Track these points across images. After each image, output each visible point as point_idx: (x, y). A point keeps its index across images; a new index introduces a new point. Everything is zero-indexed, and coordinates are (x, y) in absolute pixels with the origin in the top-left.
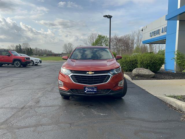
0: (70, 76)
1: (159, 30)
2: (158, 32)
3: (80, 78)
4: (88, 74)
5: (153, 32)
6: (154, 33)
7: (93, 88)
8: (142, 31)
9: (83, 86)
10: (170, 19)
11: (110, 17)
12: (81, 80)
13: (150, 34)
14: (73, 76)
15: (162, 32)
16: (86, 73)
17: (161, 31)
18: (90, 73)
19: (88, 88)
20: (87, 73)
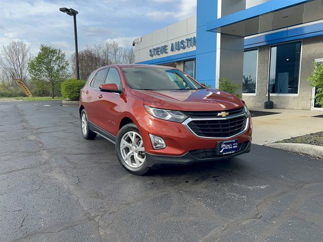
0: (185, 123)
1: (166, 46)
2: (164, 49)
3: (207, 126)
4: (221, 116)
5: (154, 49)
6: (157, 51)
7: (232, 143)
8: (134, 45)
9: (216, 140)
10: (212, 30)
11: (73, 13)
12: (209, 130)
13: (150, 51)
14: (193, 124)
15: (172, 50)
16: (216, 116)
17: (169, 48)
18: (223, 114)
19: (225, 144)
20: (219, 114)
